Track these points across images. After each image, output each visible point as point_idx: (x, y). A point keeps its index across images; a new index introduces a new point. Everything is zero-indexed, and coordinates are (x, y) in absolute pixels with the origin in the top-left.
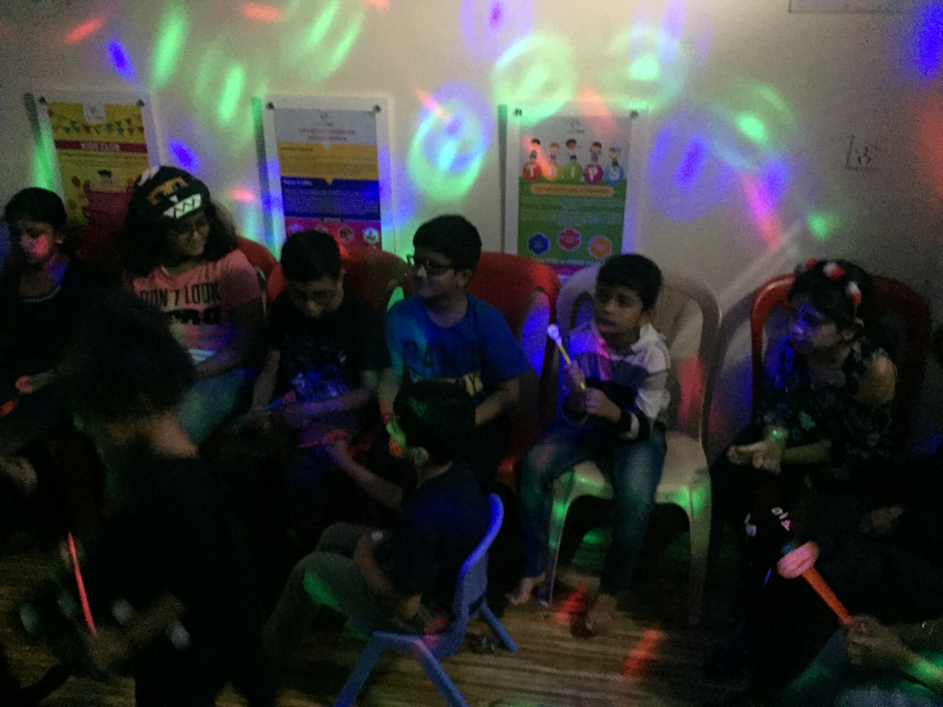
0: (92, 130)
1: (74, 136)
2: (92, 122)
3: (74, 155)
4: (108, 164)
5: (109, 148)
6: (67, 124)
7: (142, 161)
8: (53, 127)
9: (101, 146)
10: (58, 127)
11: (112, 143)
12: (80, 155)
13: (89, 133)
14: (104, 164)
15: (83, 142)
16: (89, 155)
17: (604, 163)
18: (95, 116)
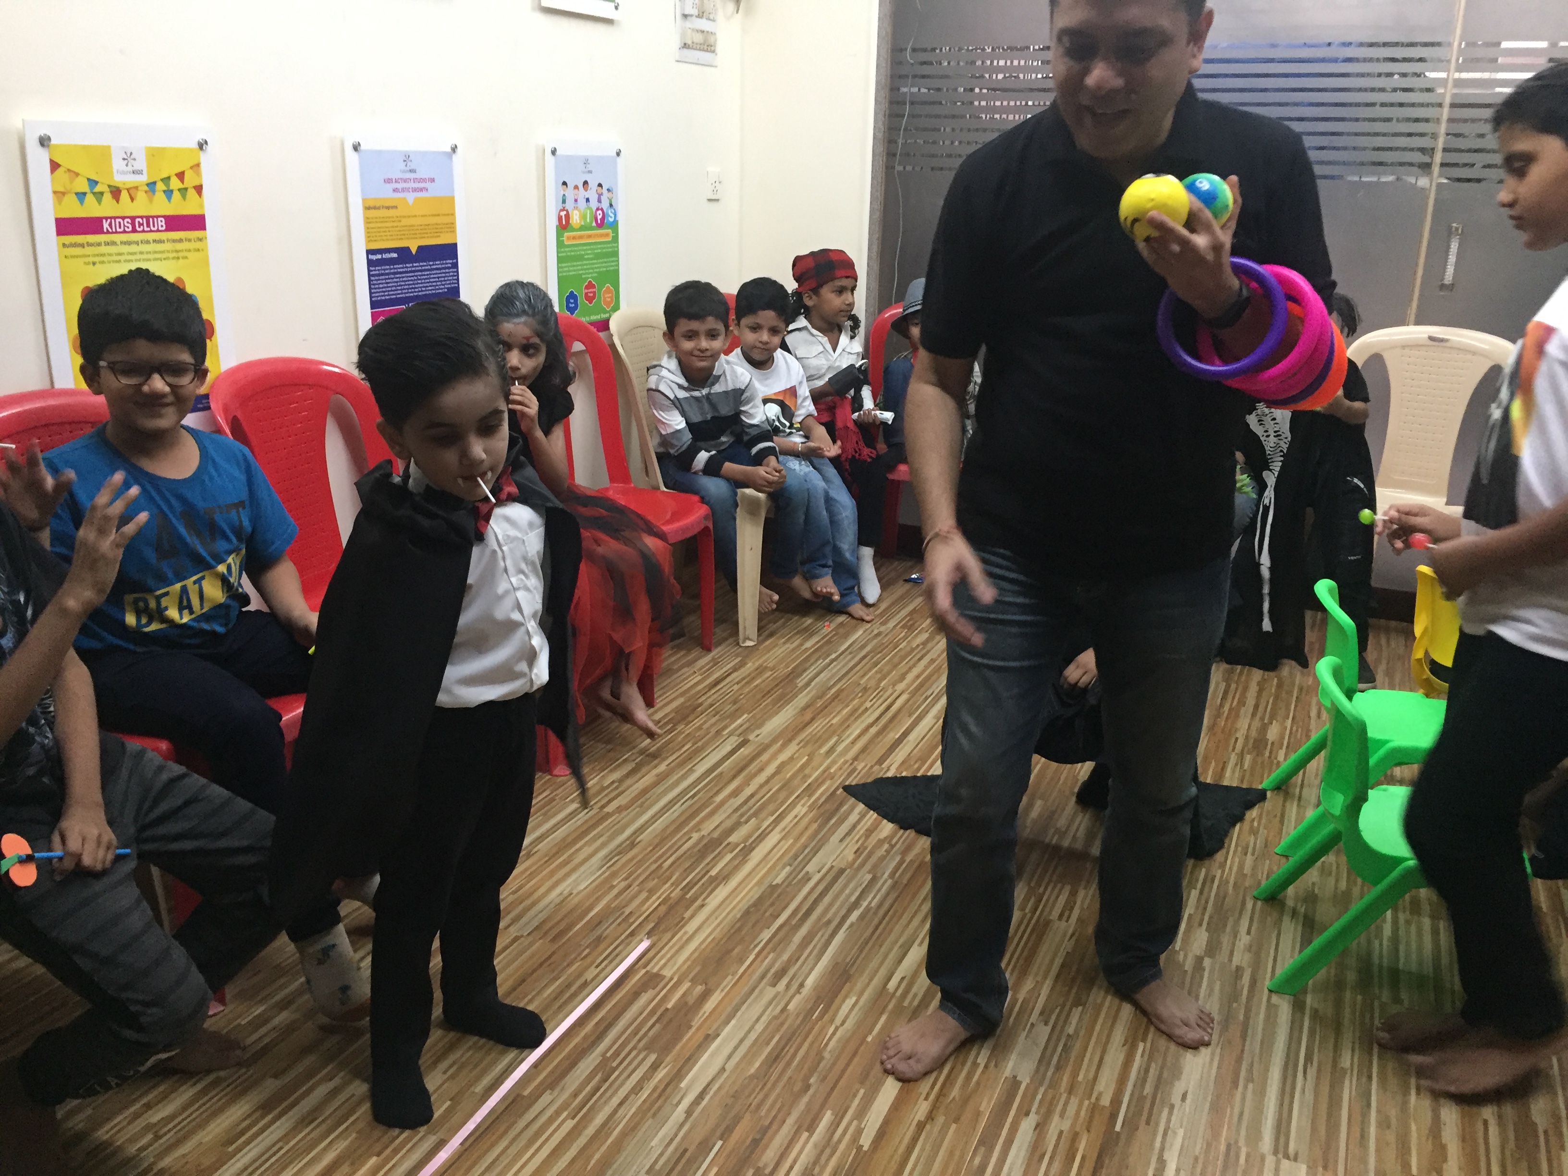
0: (124, 195)
1: (91, 209)
3: (90, 245)
4: (145, 256)
5: (148, 225)
6: (84, 187)
7: (198, 245)
8: (55, 192)
9: (136, 224)
10: (63, 194)
11: (153, 217)
12: (99, 244)
13: (118, 201)
14: (138, 257)
15: (106, 218)
16: (114, 243)
17: (605, 205)
18: (130, 168)
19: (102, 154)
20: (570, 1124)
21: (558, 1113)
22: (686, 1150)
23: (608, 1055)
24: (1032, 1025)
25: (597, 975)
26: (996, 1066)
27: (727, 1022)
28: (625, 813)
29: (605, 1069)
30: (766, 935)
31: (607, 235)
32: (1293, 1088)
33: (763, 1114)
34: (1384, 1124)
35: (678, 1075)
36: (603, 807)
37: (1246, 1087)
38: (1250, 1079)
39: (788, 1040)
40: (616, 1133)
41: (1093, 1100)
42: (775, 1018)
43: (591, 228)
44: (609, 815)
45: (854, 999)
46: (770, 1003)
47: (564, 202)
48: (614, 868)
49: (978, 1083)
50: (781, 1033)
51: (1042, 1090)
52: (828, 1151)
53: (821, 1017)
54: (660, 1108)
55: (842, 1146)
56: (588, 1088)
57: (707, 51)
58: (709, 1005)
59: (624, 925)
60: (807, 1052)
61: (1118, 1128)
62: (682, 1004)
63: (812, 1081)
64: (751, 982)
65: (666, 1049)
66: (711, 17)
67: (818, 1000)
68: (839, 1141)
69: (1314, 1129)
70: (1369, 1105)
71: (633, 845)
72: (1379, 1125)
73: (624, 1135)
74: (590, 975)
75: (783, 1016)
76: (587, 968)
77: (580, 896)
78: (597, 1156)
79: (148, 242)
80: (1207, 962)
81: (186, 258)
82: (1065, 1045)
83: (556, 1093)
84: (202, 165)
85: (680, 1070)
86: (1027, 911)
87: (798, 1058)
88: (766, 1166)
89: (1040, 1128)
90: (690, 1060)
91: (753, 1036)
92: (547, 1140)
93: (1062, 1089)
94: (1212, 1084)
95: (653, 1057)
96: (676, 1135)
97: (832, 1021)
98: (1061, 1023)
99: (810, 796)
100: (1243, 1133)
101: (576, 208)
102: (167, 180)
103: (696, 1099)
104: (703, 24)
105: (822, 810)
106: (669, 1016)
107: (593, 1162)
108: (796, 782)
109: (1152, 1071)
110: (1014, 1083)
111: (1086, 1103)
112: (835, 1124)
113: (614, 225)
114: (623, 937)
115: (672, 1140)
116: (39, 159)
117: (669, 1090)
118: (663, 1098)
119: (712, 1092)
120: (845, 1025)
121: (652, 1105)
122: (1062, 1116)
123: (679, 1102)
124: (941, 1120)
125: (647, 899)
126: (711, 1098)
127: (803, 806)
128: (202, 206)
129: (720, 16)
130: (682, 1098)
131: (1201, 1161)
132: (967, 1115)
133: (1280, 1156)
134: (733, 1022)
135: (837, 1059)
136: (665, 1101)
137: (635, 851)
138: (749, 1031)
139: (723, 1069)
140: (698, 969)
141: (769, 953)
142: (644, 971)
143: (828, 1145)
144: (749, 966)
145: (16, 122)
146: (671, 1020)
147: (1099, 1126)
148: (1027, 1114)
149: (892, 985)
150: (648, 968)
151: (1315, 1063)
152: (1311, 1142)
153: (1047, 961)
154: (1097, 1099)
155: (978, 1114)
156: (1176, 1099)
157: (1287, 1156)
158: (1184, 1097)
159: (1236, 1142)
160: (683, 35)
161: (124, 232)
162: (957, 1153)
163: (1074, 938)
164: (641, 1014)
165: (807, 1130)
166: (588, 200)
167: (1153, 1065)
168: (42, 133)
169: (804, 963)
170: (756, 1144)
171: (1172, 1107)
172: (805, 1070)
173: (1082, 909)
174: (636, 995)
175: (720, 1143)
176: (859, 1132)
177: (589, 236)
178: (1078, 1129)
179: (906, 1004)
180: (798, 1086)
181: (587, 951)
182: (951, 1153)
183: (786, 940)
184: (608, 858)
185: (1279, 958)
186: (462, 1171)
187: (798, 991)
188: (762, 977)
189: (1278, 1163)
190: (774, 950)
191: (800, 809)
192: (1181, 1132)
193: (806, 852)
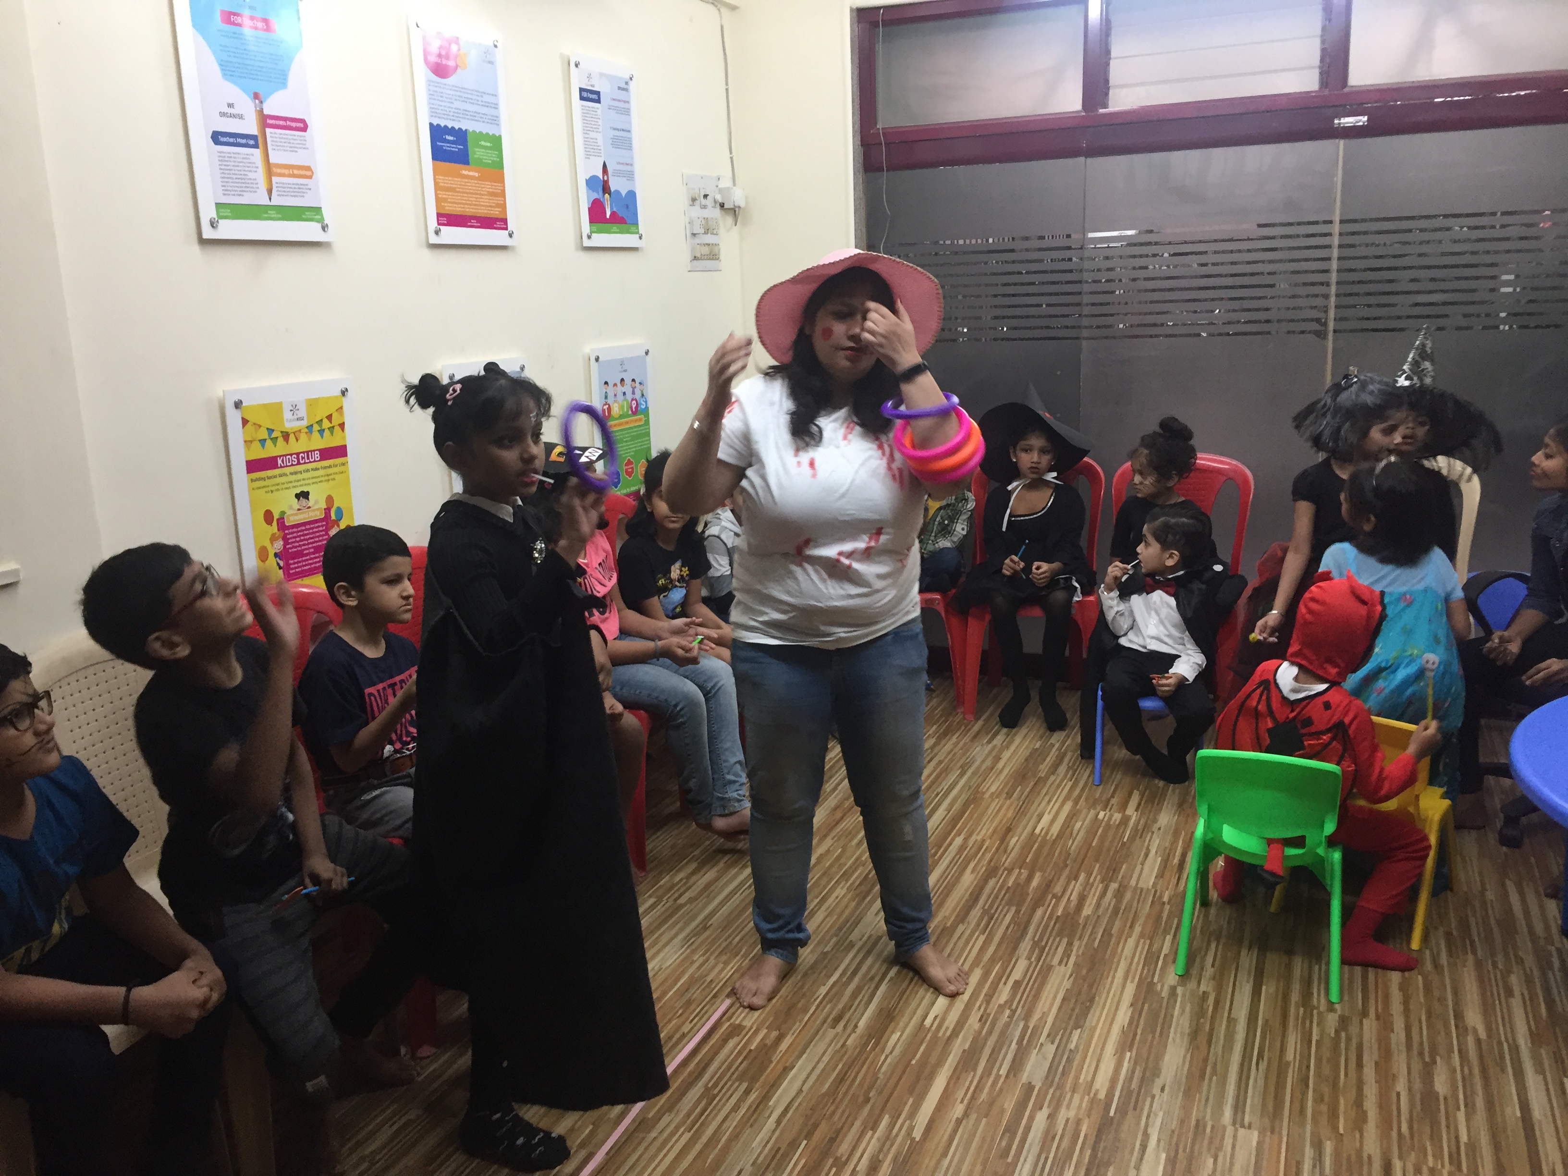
0: (292, 438)
1: (270, 451)
2: (290, 425)
3: (269, 478)
4: (307, 482)
5: (308, 458)
6: (263, 434)
7: (342, 468)
8: (245, 441)
9: (301, 458)
10: (251, 442)
11: (311, 451)
12: (275, 477)
13: (287, 442)
14: (302, 482)
15: (280, 456)
16: (285, 475)
17: (638, 396)
18: (295, 417)
19: (276, 408)
20: (687, 1136)
21: (677, 1128)
22: (779, 1148)
23: (710, 1085)
24: (1042, 1044)
25: (692, 1028)
26: (1015, 1076)
27: (799, 1057)
28: (694, 904)
29: (709, 1096)
30: (823, 990)
31: (640, 420)
32: (1248, 1078)
33: (836, 1119)
34: (1319, 1099)
35: (765, 1098)
36: (676, 900)
37: (1211, 1079)
38: (1214, 1072)
39: (849, 1066)
40: (724, 1139)
41: (1092, 1095)
42: (838, 1051)
43: (629, 416)
44: (682, 906)
45: (899, 1034)
46: (832, 1041)
47: (606, 397)
48: (693, 947)
49: (1001, 1090)
50: (843, 1062)
51: (1051, 1091)
52: (888, 1143)
53: (873, 1049)
54: (755, 1121)
55: (900, 1139)
56: (698, 1110)
57: (712, 259)
58: (784, 1046)
59: (708, 990)
60: (865, 1075)
61: (1112, 1113)
62: (763, 1045)
63: (871, 1095)
64: (815, 1027)
65: (754, 1080)
66: (715, 232)
67: (870, 1037)
68: (897, 1135)
69: (1264, 1106)
70: (1307, 1086)
71: (705, 928)
72: (1315, 1100)
73: (730, 1141)
74: (686, 1028)
75: (844, 1050)
76: (683, 1023)
77: (669, 971)
78: (711, 1157)
79: (308, 471)
80: (1180, 990)
81: (334, 479)
82: (1068, 1058)
83: (673, 1115)
84: (344, 408)
85: (767, 1092)
86: (1033, 959)
87: (858, 1080)
88: (842, 1155)
89: (1051, 1117)
90: (774, 1085)
91: (821, 1066)
92: (672, 1147)
93: (1068, 1089)
94: (1184, 1079)
95: (745, 1085)
96: (770, 1138)
97: (883, 1051)
98: (1064, 1041)
99: (847, 881)
100: (1209, 1111)
101: (615, 401)
102: (320, 422)
103: (782, 1113)
104: (709, 239)
105: (858, 891)
106: (753, 1055)
107: (709, 1161)
108: (834, 870)
109: (1137, 1072)
110: (1029, 1088)
111: (1087, 1097)
112: (892, 1125)
113: (646, 411)
114: (707, 999)
115: (768, 1142)
116: (234, 418)
117: (761, 1107)
118: (757, 1113)
119: (794, 1108)
120: (894, 1054)
121: (749, 1119)
122: (1068, 1107)
123: (769, 1116)
124: (973, 1116)
125: (723, 969)
126: (795, 1111)
127: (842, 888)
128: (344, 438)
129: (722, 231)
130: (771, 1113)
131: (1176, 1133)
132: (995, 1111)
133: (1238, 1126)
134: (805, 1056)
135: (889, 1079)
136: (759, 1115)
137: (707, 933)
138: (818, 1062)
139: (800, 1091)
140: (771, 1019)
141: (827, 1004)
142: (728, 1023)
143: (888, 1139)
144: (812, 1015)
145: (219, 392)
146: (755, 1058)
147: (1096, 1115)
148: (1041, 1108)
149: (928, 1022)
150: (732, 1021)
151: (1265, 1058)
152: (1262, 1115)
153: (1051, 996)
154: (1095, 1094)
155: (1003, 1111)
156: (1156, 1091)
157: (1243, 1126)
158: (1163, 1090)
159: (1204, 1117)
160: (693, 250)
161: (292, 465)
162: (988, 1139)
163: (1072, 979)
164: (732, 1053)
165: (872, 1129)
166: (624, 394)
167: (1138, 1068)
168: (236, 398)
169: (855, 1011)
170: (833, 1140)
171: (1153, 1097)
172: (865, 1087)
173: (1077, 956)
174: (725, 1041)
175: (805, 1142)
176: (911, 1129)
177: (627, 423)
178: (1080, 1116)
179: (940, 1034)
180: (861, 1099)
181: (680, 1012)
182: (983, 1139)
183: (840, 994)
184: (687, 939)
185: (1237, 983)
186: (611, 1172)
187: (854, 1031)
188: (824, 1022)
189: (1236, 1130)
190: (830, 1001)
191: (840, 892)
192: (1161, 1114)
193: (848, 925)
